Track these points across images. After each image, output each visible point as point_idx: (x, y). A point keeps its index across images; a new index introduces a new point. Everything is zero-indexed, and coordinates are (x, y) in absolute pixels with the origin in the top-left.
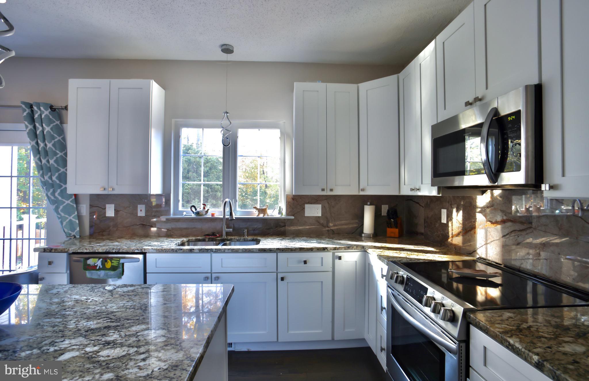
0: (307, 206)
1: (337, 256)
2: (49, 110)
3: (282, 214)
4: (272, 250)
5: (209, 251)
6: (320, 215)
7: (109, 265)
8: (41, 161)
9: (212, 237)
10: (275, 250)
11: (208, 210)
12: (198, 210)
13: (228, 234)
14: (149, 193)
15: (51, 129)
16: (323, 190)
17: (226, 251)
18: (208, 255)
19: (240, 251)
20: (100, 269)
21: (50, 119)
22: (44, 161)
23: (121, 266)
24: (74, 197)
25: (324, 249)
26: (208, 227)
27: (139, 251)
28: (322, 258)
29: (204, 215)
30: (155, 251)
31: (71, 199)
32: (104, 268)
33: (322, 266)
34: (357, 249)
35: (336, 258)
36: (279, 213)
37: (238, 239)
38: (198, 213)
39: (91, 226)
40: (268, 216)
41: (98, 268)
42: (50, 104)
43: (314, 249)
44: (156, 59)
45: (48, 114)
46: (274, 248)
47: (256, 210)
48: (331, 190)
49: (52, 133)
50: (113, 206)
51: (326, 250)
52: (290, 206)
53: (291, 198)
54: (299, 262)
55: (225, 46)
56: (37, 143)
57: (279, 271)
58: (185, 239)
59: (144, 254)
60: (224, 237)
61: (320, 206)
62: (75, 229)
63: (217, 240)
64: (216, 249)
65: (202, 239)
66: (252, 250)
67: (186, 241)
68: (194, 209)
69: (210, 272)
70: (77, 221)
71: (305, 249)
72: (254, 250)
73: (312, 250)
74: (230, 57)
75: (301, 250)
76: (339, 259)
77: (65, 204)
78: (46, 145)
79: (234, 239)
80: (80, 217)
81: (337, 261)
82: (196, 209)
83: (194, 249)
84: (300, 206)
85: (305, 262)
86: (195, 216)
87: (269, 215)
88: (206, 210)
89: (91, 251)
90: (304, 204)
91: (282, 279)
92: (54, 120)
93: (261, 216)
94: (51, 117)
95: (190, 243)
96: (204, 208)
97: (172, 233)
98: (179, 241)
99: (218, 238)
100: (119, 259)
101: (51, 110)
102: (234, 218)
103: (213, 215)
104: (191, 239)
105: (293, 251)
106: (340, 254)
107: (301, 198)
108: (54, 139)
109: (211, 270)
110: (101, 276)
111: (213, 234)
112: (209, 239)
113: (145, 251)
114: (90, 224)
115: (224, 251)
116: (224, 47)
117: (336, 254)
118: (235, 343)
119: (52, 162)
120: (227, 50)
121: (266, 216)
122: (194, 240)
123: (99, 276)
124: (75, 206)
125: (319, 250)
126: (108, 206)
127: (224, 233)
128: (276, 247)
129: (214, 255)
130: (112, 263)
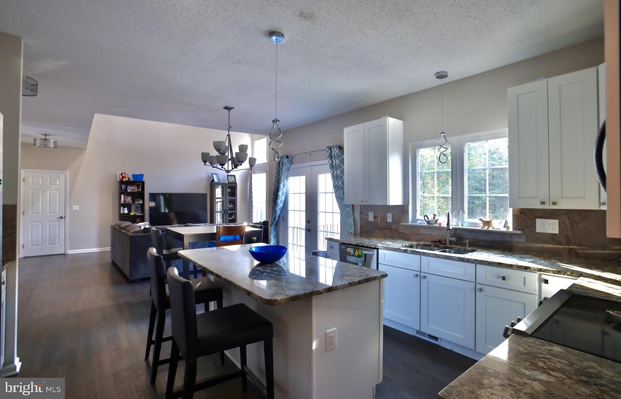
0: (538, 221)
1: (543, 279)
2: (339, 149)
3: (508, 228)
4: (470, 260)
5: (418, 253)
6: (557, 232)
7: (357, 254)
8: (335, 183)
9: (438, 244)
10: (473, 261)
11: (437, 219)
12: (430, 219)
13: (451, 242)
14: (388, 204)
15: (340, 161)
16: (543, 203)
17: (431, 255)
18: (418, 257)
19: (442, 257)
20: (352, 255)
21: (339, 155)
22: (336, 183)
23: (364, 256)
24: (351, 207)
25: (526, 268)
26: (436, 235)
27: (374, 247)
28: (525, 278)
29: (434, 224)
30: (383, 248)
31: (350, 208)
32: (354, 255)
33: (525, 286)
34: (572, 276)
35: (543, 282)
36: (505, 226)
37: (459, 248)
38: (428, 222)
39: (361, 228)
40: (493, 228)
41: (351, 254)
42: (339, 145)
43: (514, 266)
44: (397, 96)
45: (338, 152)
46: (472, 259)
47: (481, 222)
48: (554, 203)
49: (340, 164)
50: (372, 213)
51: (528, 269)
52: (518, 220)
53: (518, 211)
54: (498, 277)
55: (438, 73)
56: (333, 172)
57: (477, 282)
58: (415, 243)
59: (378, 249)
60: (448, 245)
61: (557, 222)
62: (352, 228)
63: (440, 247)
64: (423, 252)
65: (428, 244)
66: (452, 258)
67: (415, 244)
68: (426, 218)
69: (420, 271)
70: (353, 223)
71: (504, 265)
72: (454, 258)
73: (511, 267)
74: (444, 81)
75: (499, 265)
76: (545, 283)
77: (346, 211)
78: (337, 172)
79: (455, 247)
80: (354, 220)
81: (544, 285)
82: (428, 218)
83: (407, 250)
84: (530, 220)
85: (504, 278)
86: (426, 224)
87: (495, 228)
88: (436, 219)
89: (349, 243)
90: (535, 218)
91: (481, 290)
92: (341, 155)
93: (486, 228)
94: (339, 154)
95: (418, 247)
96: (434, 218)
97: (410, 237)
98: (408, 243)
99: (441, 245)
100: (362, 251)
101: (340, 149)
102: (451, 228)
103: (440, 224)
104: (420, 244)
105: (491, 265)
106: (546, 277)
107: (531, 212)
108: (341, 168)
109: (421, 270)
110: (354, 260)
111: (440, 242)
112: (434, 245)
113: (378, 247)
114: (360, 226)
115: (429, 255)
116: (438, 75)
117: (543, 277)
118: (440, 339)
119: (340, 183)
120: (441, 76)
121: (490, 229)
122: (422, 245)
123: (353, 260)
124: (352, 212)
125: (519, 268)
126: (370, 213)
127: (448, 242)
128: (474, 258)
129: (423, 257)
130: (358, 252)
